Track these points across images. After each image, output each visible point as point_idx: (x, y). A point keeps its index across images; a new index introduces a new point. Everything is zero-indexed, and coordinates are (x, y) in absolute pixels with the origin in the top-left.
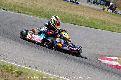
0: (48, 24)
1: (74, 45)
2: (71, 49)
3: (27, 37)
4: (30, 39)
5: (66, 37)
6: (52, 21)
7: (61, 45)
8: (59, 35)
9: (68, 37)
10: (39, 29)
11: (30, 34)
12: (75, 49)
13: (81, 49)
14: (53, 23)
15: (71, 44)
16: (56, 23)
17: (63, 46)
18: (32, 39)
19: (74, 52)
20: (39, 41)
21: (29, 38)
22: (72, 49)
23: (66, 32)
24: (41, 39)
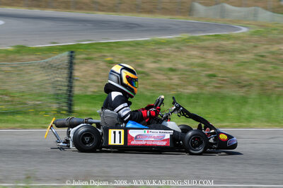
0: (121, 94)
3: (111, 142)
4: (122, 143)
6: (125, 81)
7: (225, 137)
11: (117, 131)
17: (229, 137)
18: (133, 143)
20: (164, 144)
24: (168, 136)
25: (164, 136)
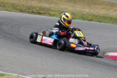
1: (91, 45)
2: (86, 49)
3: (37, 41)
5: (80, 36)
6: (62, 20)
7: (75, 46)
8: (73, 35)
9: (82, 36)
10: (50, 30)
11: (40, 36)
12: (91, 49)
13: (97, 48)
15: (86, 44)
16: (66, 21)
17: (77, 46)
18: (43, 42)
19: (91, 52)
20: (50, 44)
21: (39, 41)
22: (88, 48)
23: (79, 30)
25: (51, 41)
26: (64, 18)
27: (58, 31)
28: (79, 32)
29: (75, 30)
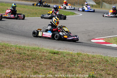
0: (51, 24)
2: (73, 38)
3: (39, 35)
4: (41, 36)
5: (67, 30)
6: (54, 21)
7: (67, 37)
9: (68, 30)
14: (54, 22)
16: (56, 22)
17: (68, 37)
20: (50, 37)
24: (51, 35)
26: (54, 20)
27: (51, 28)
28: (65, 28)
29: (63, 27)
